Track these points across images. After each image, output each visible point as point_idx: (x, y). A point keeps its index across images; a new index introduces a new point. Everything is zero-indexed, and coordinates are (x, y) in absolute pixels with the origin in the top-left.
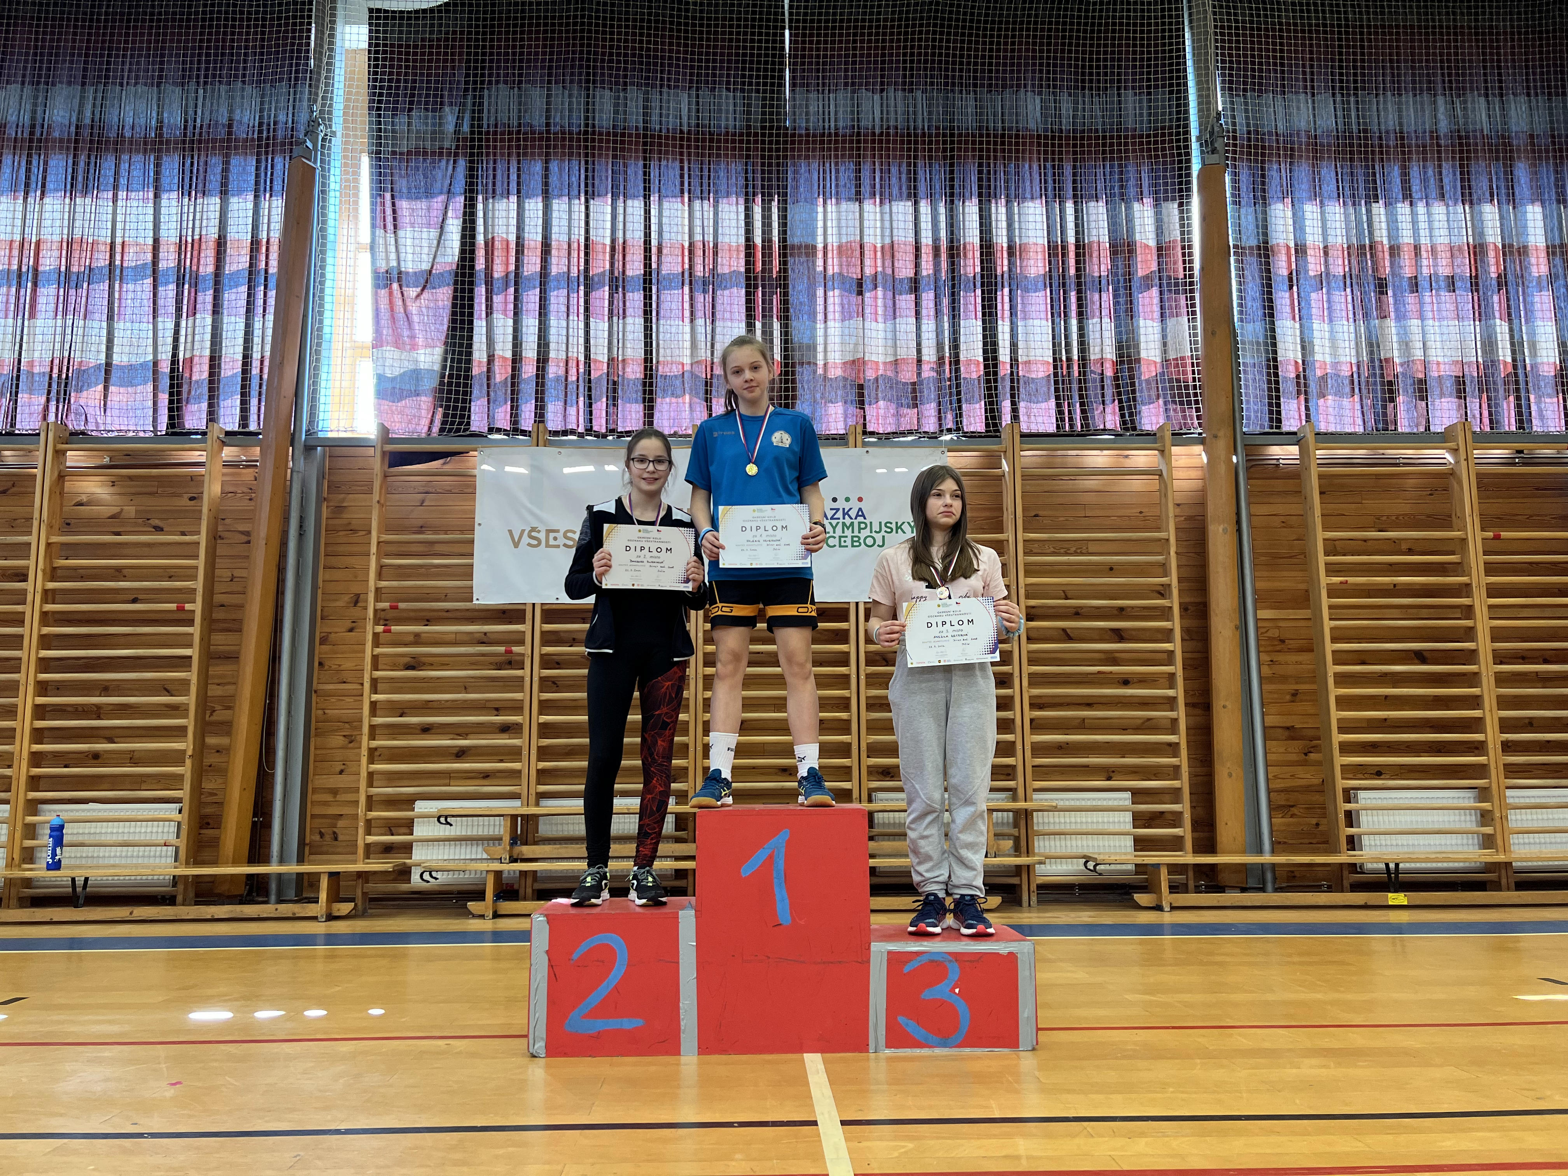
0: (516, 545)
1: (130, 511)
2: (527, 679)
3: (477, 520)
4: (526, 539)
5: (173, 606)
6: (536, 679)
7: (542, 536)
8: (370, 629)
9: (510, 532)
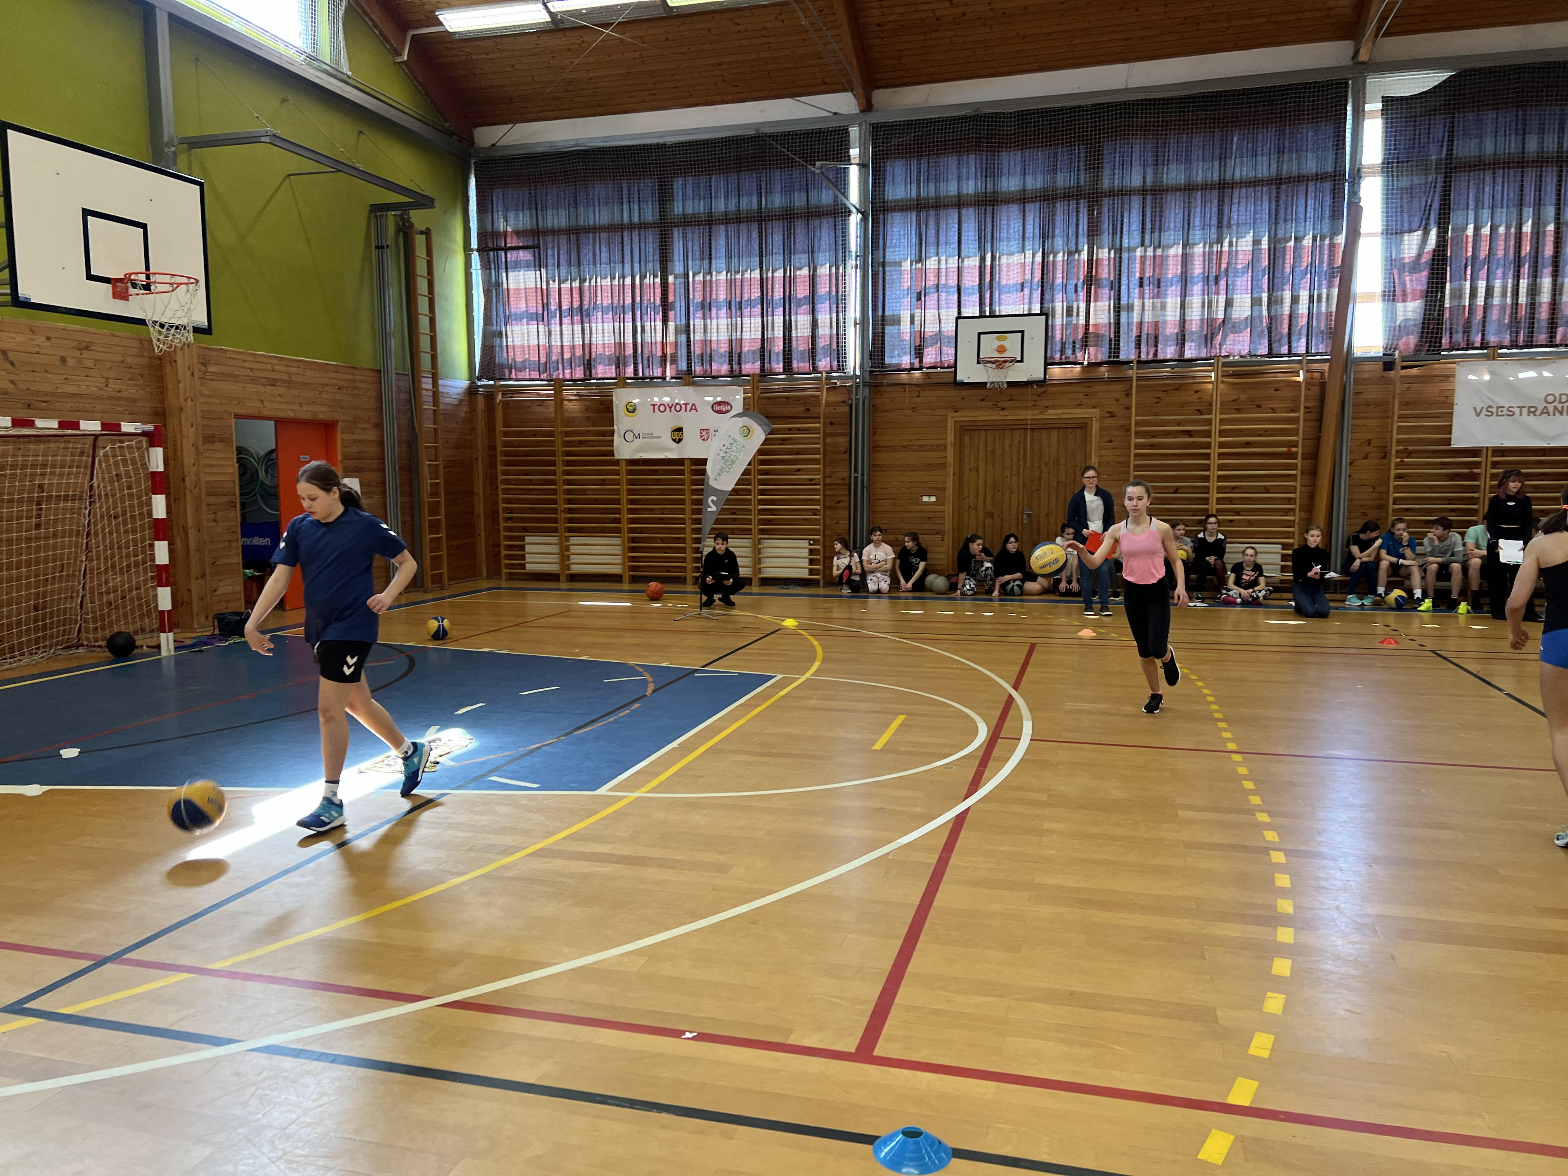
0: (1478, 415)
1: (1243, 397)
2: (1482, 487)
3: (1456, 402)
4: (1484, 412)
5: (1285, 449)
6: (1487, 486)
7: (1494, 410)
8: (1395, 460)
9: (1475, 408)
